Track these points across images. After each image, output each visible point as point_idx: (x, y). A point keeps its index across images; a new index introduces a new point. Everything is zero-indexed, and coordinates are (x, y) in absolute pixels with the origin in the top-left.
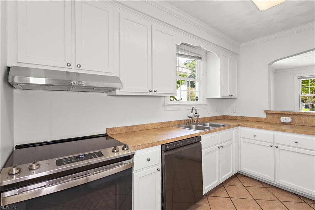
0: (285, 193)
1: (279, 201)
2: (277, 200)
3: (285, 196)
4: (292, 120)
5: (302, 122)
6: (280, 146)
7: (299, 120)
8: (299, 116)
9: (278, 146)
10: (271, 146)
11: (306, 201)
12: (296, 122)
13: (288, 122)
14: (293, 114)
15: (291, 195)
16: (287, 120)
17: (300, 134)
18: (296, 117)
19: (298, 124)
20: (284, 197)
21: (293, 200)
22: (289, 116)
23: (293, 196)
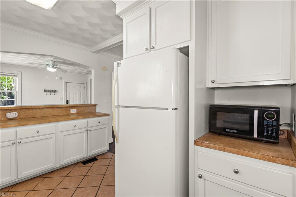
0: (26, 183)
1: (31, 191)
2: (28, 192)
3: (30, 184)
4: (18, 114)
5: (27, 115)
6: (23, 141)
7: (24, 113)
8: (24, 110)
9: (20, 140)
10: (13, 144)
11: (45, 177)
12: (22, 116)
13: (15, 117)
14: (21, 109)
15: (32, 181)
16: (14, 115)
17: (41, 123)
18: (22, 111)
19: (23, 118)
20: (30, 186)
21: (38, 182)
22: (15, 111)
23: (33, 180)
